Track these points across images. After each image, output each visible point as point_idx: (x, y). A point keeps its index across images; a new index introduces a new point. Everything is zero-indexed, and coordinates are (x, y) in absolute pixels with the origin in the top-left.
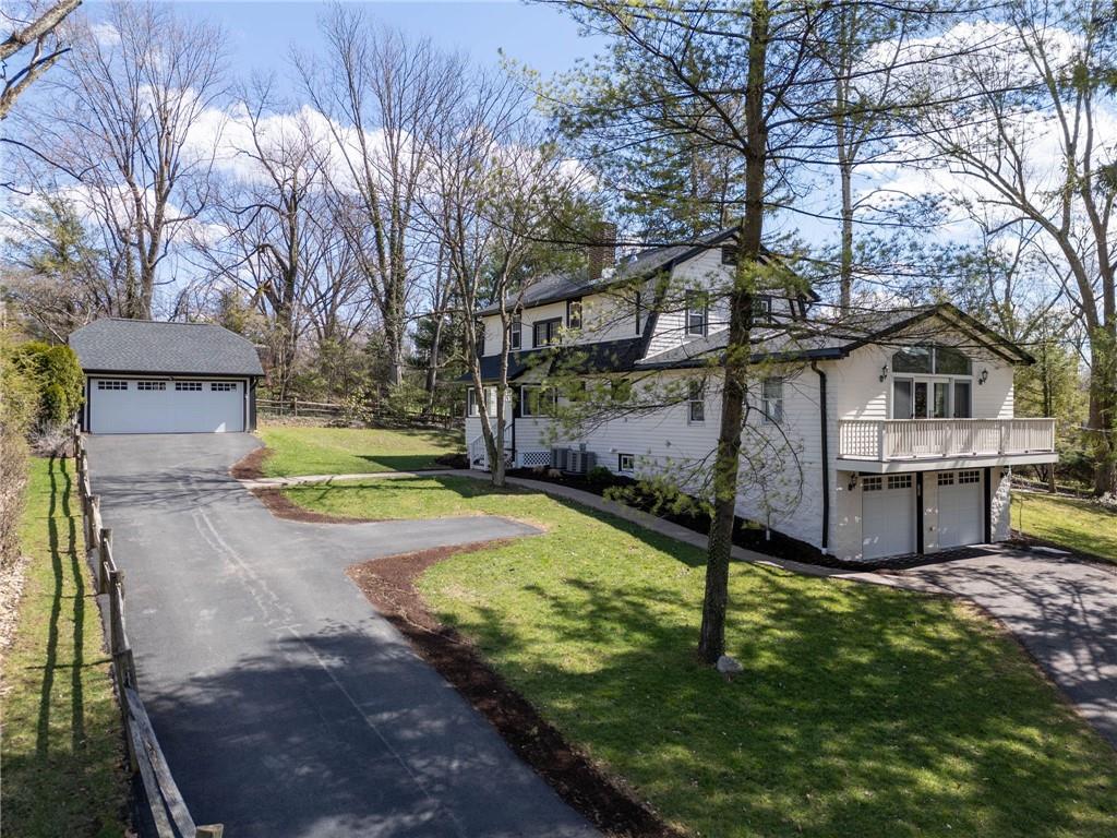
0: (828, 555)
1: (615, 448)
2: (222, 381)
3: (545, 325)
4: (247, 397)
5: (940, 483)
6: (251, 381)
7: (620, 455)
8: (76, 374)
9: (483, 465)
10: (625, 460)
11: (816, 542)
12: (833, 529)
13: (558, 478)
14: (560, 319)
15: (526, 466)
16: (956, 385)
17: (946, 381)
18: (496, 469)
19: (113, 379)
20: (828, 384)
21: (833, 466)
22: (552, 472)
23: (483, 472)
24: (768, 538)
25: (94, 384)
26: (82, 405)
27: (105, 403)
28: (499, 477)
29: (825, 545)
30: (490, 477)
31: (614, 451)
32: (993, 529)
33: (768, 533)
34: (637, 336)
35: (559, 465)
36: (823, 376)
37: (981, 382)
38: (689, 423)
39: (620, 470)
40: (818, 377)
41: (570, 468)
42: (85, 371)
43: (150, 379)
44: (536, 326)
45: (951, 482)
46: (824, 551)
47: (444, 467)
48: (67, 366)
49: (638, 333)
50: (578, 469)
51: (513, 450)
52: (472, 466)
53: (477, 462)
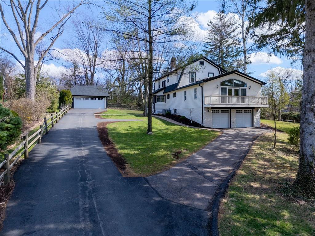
0: (203, 126)
1: (174, 108)
2: (100, 97)
3: (164, 82)
4: (105, 101)
5: (236, 112)
6: (106, 97)
7: (175, 110)
8: (70, 96)
11: (200, 123)
12: (204, 120)
14: (166, 80)
16: (241, 89)
17: (239, 88)
19: (79, 97)
20: (203, 89)
21: (204, 106)
25: (75, 98)
26: (72, 103)
27: (77, 102)
29: (202, 124)
32: (254, 124)
33: (192, 122)
34: (177, 83)
35: (164, 113)
36: (202, 87)
37: (250, 89)
38: (184, 101)
39: (175, 113)
40: (201, 87)
42: (73, 95)
43: (86, 97)
45: (242, 112)
48: (69, 94)
51: (155, 110)
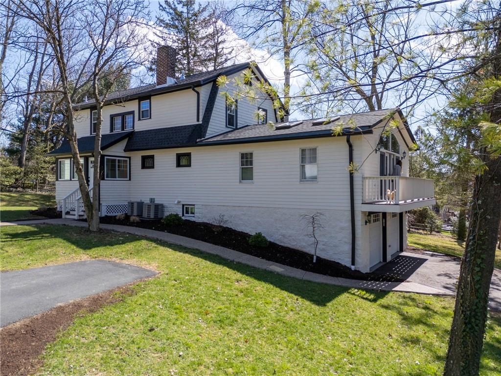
0: (355, 271)
1: (179, 200)
3: (120, 118)
7: (183, 205)
9: (74, 215)
10: (187, 209)
11: (346, 261)
12: (358, 252)
13: (138, 223)
14: (132, 113)
15: (109, 214)
17: (393, 156)
18: (92, 218)
20: (355, 153)
21: (358, 208)
22: (132, 218)
23: (75, 220)
24: (314, 261)
28: (95, 224)
29: (353, 264)
30: (85, 225)
31: (179, 202)
32: (404, 243)
33: (315, 258)
34: (197, 123)
35: (135, 213)
36: (351, 147)
38: (240, 182)
39: (183, 215)
41: (145, 215)
44: (112, 117)
46: (353, 268)
47: (40, 217)
49: (198, 120)
50: (152, 216)
51: (99, 204)
52: (64, 216)
53: (68, 213)
